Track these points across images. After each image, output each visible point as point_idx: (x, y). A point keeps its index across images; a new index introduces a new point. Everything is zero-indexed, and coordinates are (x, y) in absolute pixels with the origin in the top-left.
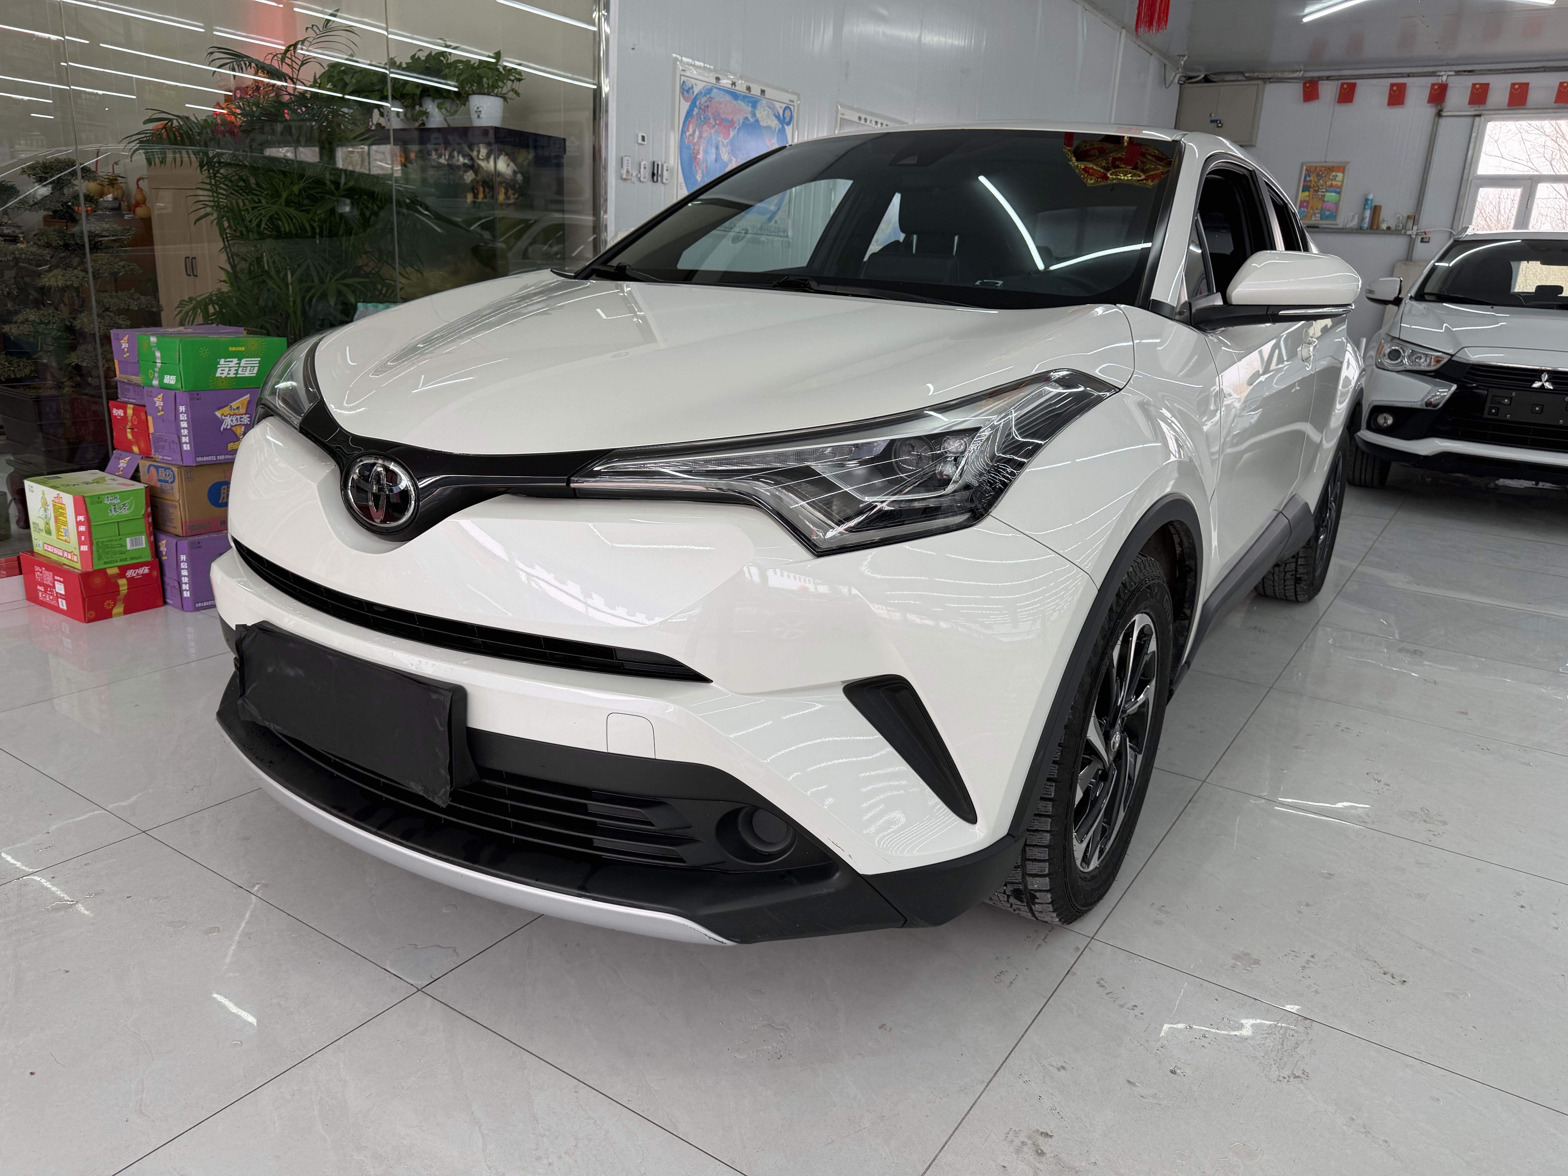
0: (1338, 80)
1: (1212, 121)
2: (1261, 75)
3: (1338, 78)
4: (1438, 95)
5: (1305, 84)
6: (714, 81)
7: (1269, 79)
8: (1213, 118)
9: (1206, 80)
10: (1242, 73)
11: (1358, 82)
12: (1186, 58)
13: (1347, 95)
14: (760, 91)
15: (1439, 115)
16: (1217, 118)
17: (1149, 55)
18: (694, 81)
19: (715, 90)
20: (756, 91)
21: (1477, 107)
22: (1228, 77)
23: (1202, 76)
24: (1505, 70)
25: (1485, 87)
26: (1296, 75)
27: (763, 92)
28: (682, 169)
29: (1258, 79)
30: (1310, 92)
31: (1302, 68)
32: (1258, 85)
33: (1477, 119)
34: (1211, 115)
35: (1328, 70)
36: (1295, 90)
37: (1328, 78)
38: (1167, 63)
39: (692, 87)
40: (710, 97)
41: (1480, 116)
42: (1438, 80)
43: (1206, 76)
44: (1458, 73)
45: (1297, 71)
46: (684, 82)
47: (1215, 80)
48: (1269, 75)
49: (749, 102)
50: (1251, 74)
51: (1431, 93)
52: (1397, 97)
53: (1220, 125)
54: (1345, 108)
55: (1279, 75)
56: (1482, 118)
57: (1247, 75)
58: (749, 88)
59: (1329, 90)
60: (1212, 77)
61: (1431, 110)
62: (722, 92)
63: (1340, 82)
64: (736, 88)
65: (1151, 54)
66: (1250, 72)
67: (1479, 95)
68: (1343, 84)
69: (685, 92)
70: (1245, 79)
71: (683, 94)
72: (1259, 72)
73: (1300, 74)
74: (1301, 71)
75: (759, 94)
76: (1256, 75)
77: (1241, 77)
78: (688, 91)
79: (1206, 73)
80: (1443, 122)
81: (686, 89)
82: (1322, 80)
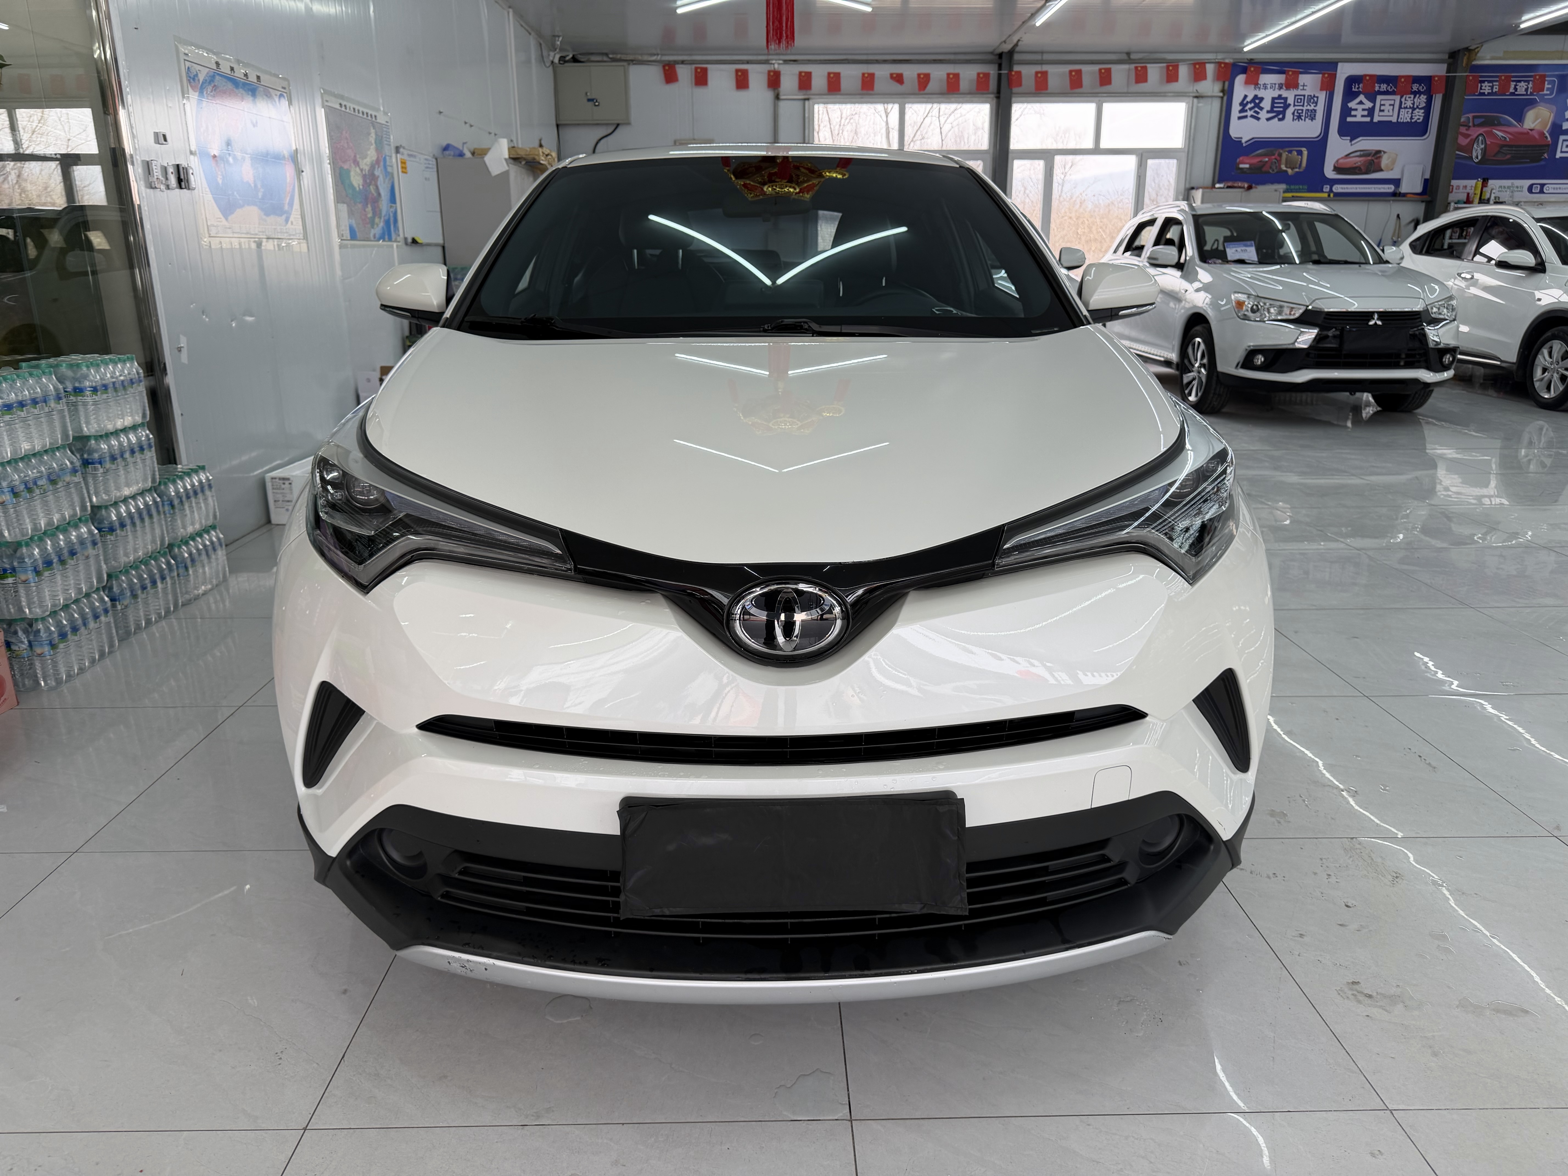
0: (691, 64)
1: (589, 100)
2: (624, 57)
3: (691, 63)
4: (774, 81)
5: (664, 67)
6: (214, 67)
7: (632, 61)
8: (590, 97)
9: (575, 60)
10: (607, 54)
11: (709, 67)
12: (561, 39)
13: (701, 79)
14: (255, 77)
15: (777, 97)
16: (593, 97)
17: (528, 34)
18: (199, 67)
19: (217, 77)
20: (252, 78)
21: (804, 92)
22: (593, 58)
23: (571, 56)
24: (820, 60)
25: (809, 75)
26: (654, 58)
27: (258, 78)
28: (204, 171)
29: (620, 60)
30: (670, 76)
31: (659, 52)
32: (623, 66)
33: (807, 102)
34: (586, 94)
35: (681, 55)
36: (654, 73)
37: (683, 62)
38: (542, 42)
39: (197, 75)
40: (215, 86)
41: (808, 99)
42: (771, 68)
43: (573, 55)
44: (786, 62)
45: (655, 55)
46: (188, 68)
47: (582, 60)
48: (631, 57)
49: (249, 90)
50: (614, 56)
51: (769, 79)
52: (742, 81)
53: (597, 104)
54: (700, 91)
55: (640, 58)
56: (811, 102)
57: (611, 56)
58: (246, 75)
59: (685, 73)
60: (580, 58)
61: (769, 95)
62: (225, 80)
63: (694, 66)
64: (235, 75)
65: (530, 34)
66: (613, 54)
67: (805, 82)
68: (696, 69)
69: (192, 81)
70: (609, 60)
71: (190, 82)
72: (622, 54)
73: (659, 58)
74: (658, 55)
75: (256, 81)
76: (619, 56)
77: (605, 59)
78: (194, 79)
79: (575, 53)
80: (782, 104)
81: (192, 76)
82: (678, 63)
